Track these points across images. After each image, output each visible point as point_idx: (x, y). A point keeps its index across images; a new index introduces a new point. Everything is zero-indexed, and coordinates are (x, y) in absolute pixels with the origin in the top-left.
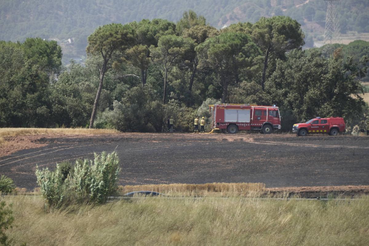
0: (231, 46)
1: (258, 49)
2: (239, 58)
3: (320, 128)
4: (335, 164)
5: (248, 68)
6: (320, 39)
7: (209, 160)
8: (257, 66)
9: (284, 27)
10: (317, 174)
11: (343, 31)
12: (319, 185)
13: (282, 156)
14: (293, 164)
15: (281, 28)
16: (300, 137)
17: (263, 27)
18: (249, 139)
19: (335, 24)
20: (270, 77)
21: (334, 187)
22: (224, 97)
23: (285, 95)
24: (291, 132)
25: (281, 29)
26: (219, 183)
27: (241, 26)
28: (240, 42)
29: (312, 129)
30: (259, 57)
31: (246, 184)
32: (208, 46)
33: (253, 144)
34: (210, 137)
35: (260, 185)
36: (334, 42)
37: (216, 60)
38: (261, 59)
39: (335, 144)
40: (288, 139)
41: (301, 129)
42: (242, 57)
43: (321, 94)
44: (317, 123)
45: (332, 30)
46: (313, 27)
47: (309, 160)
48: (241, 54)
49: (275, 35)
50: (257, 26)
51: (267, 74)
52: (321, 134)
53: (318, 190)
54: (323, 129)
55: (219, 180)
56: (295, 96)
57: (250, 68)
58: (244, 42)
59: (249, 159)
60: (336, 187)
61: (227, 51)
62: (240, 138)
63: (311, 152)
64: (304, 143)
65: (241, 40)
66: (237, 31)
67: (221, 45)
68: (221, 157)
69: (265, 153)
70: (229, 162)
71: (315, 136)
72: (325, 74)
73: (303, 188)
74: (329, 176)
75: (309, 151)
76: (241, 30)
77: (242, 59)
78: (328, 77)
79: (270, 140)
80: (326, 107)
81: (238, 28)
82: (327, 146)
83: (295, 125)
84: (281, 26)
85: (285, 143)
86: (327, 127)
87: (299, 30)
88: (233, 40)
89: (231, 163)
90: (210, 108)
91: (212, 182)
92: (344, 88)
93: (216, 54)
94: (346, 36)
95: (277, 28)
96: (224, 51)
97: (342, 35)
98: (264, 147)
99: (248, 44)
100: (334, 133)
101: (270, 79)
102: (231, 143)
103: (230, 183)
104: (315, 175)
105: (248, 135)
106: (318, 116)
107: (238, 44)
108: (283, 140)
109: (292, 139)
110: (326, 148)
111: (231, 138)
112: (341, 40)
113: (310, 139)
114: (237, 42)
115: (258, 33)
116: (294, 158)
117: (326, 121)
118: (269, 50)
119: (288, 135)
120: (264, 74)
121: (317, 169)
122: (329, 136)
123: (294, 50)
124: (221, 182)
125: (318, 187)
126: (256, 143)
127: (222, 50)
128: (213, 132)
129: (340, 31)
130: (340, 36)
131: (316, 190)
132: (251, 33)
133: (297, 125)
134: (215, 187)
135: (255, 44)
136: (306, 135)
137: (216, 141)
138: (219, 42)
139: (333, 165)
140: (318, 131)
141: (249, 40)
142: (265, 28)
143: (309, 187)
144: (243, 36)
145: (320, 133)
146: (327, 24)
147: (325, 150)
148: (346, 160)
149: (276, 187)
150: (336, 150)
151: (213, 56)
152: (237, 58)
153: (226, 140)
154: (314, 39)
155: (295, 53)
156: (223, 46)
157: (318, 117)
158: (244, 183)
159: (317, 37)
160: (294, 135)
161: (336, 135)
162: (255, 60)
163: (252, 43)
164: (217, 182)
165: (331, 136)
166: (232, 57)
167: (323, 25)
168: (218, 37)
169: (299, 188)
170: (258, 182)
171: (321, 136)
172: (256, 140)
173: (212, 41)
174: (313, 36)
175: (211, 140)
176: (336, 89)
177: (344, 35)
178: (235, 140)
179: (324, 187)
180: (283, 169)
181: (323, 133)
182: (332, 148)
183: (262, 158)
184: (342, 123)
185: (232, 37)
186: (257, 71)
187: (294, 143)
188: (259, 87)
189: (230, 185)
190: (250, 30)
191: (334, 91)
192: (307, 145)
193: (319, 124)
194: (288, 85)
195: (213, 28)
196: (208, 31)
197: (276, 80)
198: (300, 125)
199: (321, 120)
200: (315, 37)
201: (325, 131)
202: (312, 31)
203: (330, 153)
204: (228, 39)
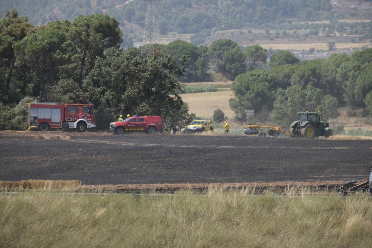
0: (49, 44)
1: (75, 48)
2: (57, 55)
3: (137, 126)
4: (151, 162)
5: (66, 65)
6: (141, 40)
7: (25, 158)
8: (74, 64)
9: (101, 25)
10: (133, 172)
11: (164, 32)
12: (136, 183)
13: (98, 154)
14: (109, 162)
15: (98, 26)
16: (117, 135)
17: (81, 26)
18: (65, 137)
19: (155, 25)
20: (88, 75)
21: (150, 185)
22: (41, 94)
23: (103, 93)
24: (109, 131)
25: (98, 28)
26: (34, 180)
27: (59, 24)
28: (58, 40)
29: (129, 127)
30: (77, 55)
31: (62, 181)
32: (25, 44)
33: (70, 141)
34: (26, 135)
35: (76, 182)
36: (153, 43)
37: (33, 58)
38: (79, 57)
39: (152, 143)
40: (104, 138)
41: (119, 127)
42: (59, 54)
43: (139, 93)
44: (134, 121)
45: (152, 30)
46: (133, 28)
47: (126, 158)
48: (59, 52)
49: (92, 34)
50: (75, 24)
51: (84, 72)
52: (139, 133)
53: (134, 188)
54: (141, 127)
55: (35, 177)
56: (112, 95)
57: (68, 66)
58: (62, 41)
59: (66, 157)
60: (152, 185)
61: (45, 49)
62: (56, 135)
63: (127, 150)
64: (121, 141)
65: (59, 38)
66: (55, 29)
67: (38, 43)
68: (38, 155)
69: (82, 151)
70: (45, 159)
71: (132, 135)
72: (143, 72)
73: (119, 185)
74: (145, 174)
75: (126, 149)
76: (59, 28)
77: (60, 56)
78: (146, 75)
79: (87, 139)
80: (144, 106)
81: (55, 26)
82: (145, 145)
83: (112, 123)
84: (99, 24)
85: (102, 142)
86: (144, 126)
87: (117, 28)
88: (51, 38)
89: (47, 161)
90: (28, 106)
91: (28, 180)
92: (162, 87)
93: (34, 52)
94: (166, 37)
95: (94, 27)
96: (42, 49)
97: (162, 36)
98: (81, 145)
99: (66, 43)
100: (152, 131)
101: (87, 77)
102: (47, 141)
103: (46, 180)
104: (132, 172)
105: (65, 133)
106: (135, 114)
107: (56, 42)
108: (100, 138)
109: (109, 137)
110: (143, 147)
111: (48, 136)
112: (161, 40)
113: (127, 137)
114: (55, 40)
115: (74, 31)
116: (110, 156)
117: (143, 120)
118: (87, 49)
119: (105, 134)
120: (81, 72)
121: (133, 167)
122: (146, 135)
123: (112, 48)
124: (37, 179)
125: (134, 185)
126: (73, 141)
127: (40, 48)
128: (30, 130)
129: (160, 32)
130: (160, 37)
131: (132, 188)
132: (67, 31)
133: (114, 124)
134: (31, 184)
135: (73, 43)
136: (123, 134)
137: (33, 139)
138: (36, 40)
139: (149, 164)
140: (134, 129)
141: (67, 38)
142: (84, 26)
143: (125, 185)
144: (60, 34)
145: (136, 131)
146: (147, 25)
147: (142, 149)
148: (163, 158)
149: (92, 185)
150: (153, 148)
151: (31, 53)
152: (54, 55)
153: (43, 138)
154: (134, 40)
155: (113, 51)
156: (40, 44)
157: (135, 116)
158: (60, 181)
159: (137, 38)
160: (110, 133)
161: (152, 133)
162: (73, 58)
163: (70, 42)
164: (33, 179)
165: (149, 135)
166: (50, 54)
167: (143, 25)
168: (35, 34)
169: (115, 185)
170: (74, 180)
171: (138, 134)
172: (72, 138)
173: (29, 39)
174: (133, 36)
175: (27, 137)
176: (153, 87)
177: (165, 36)
178: (51, 138)
179: (139, 185)
180: (100, 167)
181: (140, 131)
182: (149, 147)
183: (78, 155)
184: (159, 121)
185: (50, 35)
186: (74, 69)
187: (110, 141)
188: (77, 84)
189: (46, 182)
190: (67, 28)
191: (152, 89)
192: (124, 144)
193: (136, 123)
194: (106, 83)
195: (31, 26)
196: (26, 29)
197: (94, 78)
198: (117, 124)
199: (138, 118)
200: (135, 38)
201: (142, 129)
202: (132, 32)
203: (147, 151)
204: (46, 37)
